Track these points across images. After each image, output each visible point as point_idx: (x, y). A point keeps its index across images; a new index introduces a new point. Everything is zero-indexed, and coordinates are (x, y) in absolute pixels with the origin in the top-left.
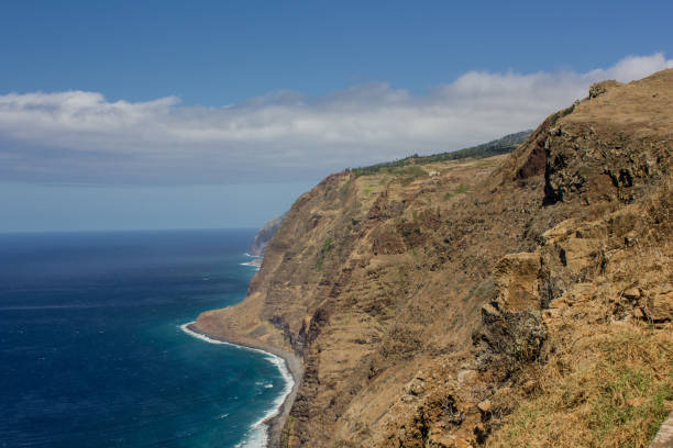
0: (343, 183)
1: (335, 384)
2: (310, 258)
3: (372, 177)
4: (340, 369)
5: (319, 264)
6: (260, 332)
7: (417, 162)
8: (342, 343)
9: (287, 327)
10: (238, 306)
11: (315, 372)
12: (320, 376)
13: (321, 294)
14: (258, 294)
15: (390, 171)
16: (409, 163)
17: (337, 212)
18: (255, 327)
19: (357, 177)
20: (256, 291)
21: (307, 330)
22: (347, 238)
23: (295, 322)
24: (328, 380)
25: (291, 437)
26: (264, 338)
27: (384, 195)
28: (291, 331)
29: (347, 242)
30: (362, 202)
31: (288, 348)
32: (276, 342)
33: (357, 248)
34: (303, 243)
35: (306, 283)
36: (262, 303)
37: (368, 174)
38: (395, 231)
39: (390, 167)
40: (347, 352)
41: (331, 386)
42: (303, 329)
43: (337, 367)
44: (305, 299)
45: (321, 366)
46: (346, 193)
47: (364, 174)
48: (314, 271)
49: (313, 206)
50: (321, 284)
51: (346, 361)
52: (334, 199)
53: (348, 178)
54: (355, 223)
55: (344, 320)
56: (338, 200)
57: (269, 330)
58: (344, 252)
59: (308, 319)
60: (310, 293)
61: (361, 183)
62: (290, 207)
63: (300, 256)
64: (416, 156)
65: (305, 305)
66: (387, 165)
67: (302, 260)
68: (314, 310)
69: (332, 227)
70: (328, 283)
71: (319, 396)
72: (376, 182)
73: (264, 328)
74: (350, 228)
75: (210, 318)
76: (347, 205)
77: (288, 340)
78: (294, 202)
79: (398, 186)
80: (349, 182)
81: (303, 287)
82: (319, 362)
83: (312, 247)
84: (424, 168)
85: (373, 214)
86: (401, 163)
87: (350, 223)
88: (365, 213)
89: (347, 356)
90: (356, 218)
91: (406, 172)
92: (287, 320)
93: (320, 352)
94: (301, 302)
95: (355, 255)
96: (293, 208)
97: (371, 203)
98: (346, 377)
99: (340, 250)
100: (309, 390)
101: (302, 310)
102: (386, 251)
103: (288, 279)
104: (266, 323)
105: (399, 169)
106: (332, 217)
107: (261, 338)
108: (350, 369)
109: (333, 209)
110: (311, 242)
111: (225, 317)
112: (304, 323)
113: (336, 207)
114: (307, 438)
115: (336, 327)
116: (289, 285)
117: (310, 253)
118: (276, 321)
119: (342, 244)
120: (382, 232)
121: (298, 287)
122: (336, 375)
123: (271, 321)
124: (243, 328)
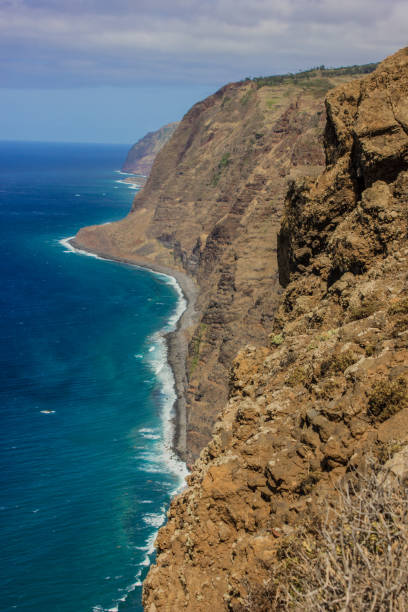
0: (243, 93)
1: (252, 291)
2: (204, 173)
3: (276, 88)
4: (258, 277)
5: (215, 180)
6: (148, 249)
7: (324, 74)
8: (259, 252)
9: (178, 245)
10: (123, 222)
11: (229, 279)
12: (237, 283)
13: (220, 211)
14: (144, 210)
15: (296, 83)
16: (315, 75)
17: (235, 125)
18: (143, 245)
19: (259, 87)
20: (142, 207)
21: (202, 247)
22: (249, 152)
23: (188, 240)
24: (245, 287)
25: (202, 344)
26: (152, 256)
27: (294, 107)
28: (183, 249)
29: (249, 156)
30: (266, 115)
31: (179, 268)
32: (166, 261)
33: (263, 162)
34: (197, 157)
35: (200, 200)
36: (149, 220)
37: (270, 85)
38: (316, 141)
39: (296, 79)
40: (265, 260)
41: (248, 293)
42: (198, 246)
43: (254, 275)
44: (199, 216)
45: (237, 273)
46: (246, 104)
47: (266, 84)
48: (208, 188)
49: (208, 117)
50: (219, 200)
51: (263, 269)
52: (233, 111)
53: (248, 88)
54: (259, 136)
55: (262, 229)
56: (236, 112)
57: (157, 248)
58: (246, 167)
59: (204, 237)
60: (205, 211)
61: (263, 94)
62: (181, 118)
63: (193, 171)
64: (322, 68)
65: (199, 222)
66: (292, 76)
67: (196, 175)
68: (211, 227)
69: (230, 140)
70: (226, 200)
71: (235, 302)
72: (280, 94)
73: (152, 246)
74: (252, 142)
75: (91, 233)
76: (247, 118)
77: (179, 259)
78: (186, 112)
79: (310, 98)
80: (249, 93)
81: (196, 204)
82: (236, 269)
83: (207, 162)
84: (332, 81)
85: (281, 127)
86: (305, 75)
87: (253, 136)
88: (269, 127)
89: (265, 264)
90: (259, 132)
91: (312, 85)
92: (178, 238)
93: (236, 259)
94: (194, 220)
95: (260, 170)
96: (184, 119)
97: (277, 116)
98: (262, 284)
99: (242, 165)
100: (223, 298)
101: (196, 228)
102: (305, 161)
103: (179, 195)
104: (154, 241)
105: (306, 81)
106: (230, 130)
107: (149, 256)
108: (268, 278)
109: (232, 122)
110: (206, 157)
111: (109, 234)
112: (199, 240)
113: (235, 119)
114: (230, 337)
115: (255, 235)
116: (180, 201)
117: (205, 168)
118: (166, 239)
119: (244, 159)
120: (303, 142)
121: (191, 204)
122: (253, 282)
123: (159, 239)
124: (129, 246)
